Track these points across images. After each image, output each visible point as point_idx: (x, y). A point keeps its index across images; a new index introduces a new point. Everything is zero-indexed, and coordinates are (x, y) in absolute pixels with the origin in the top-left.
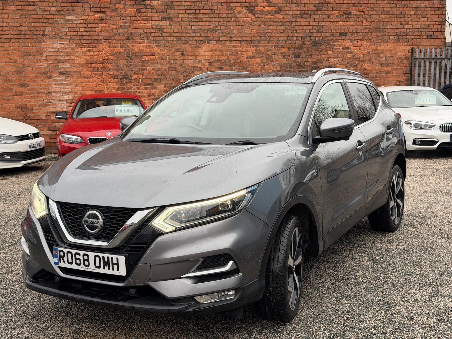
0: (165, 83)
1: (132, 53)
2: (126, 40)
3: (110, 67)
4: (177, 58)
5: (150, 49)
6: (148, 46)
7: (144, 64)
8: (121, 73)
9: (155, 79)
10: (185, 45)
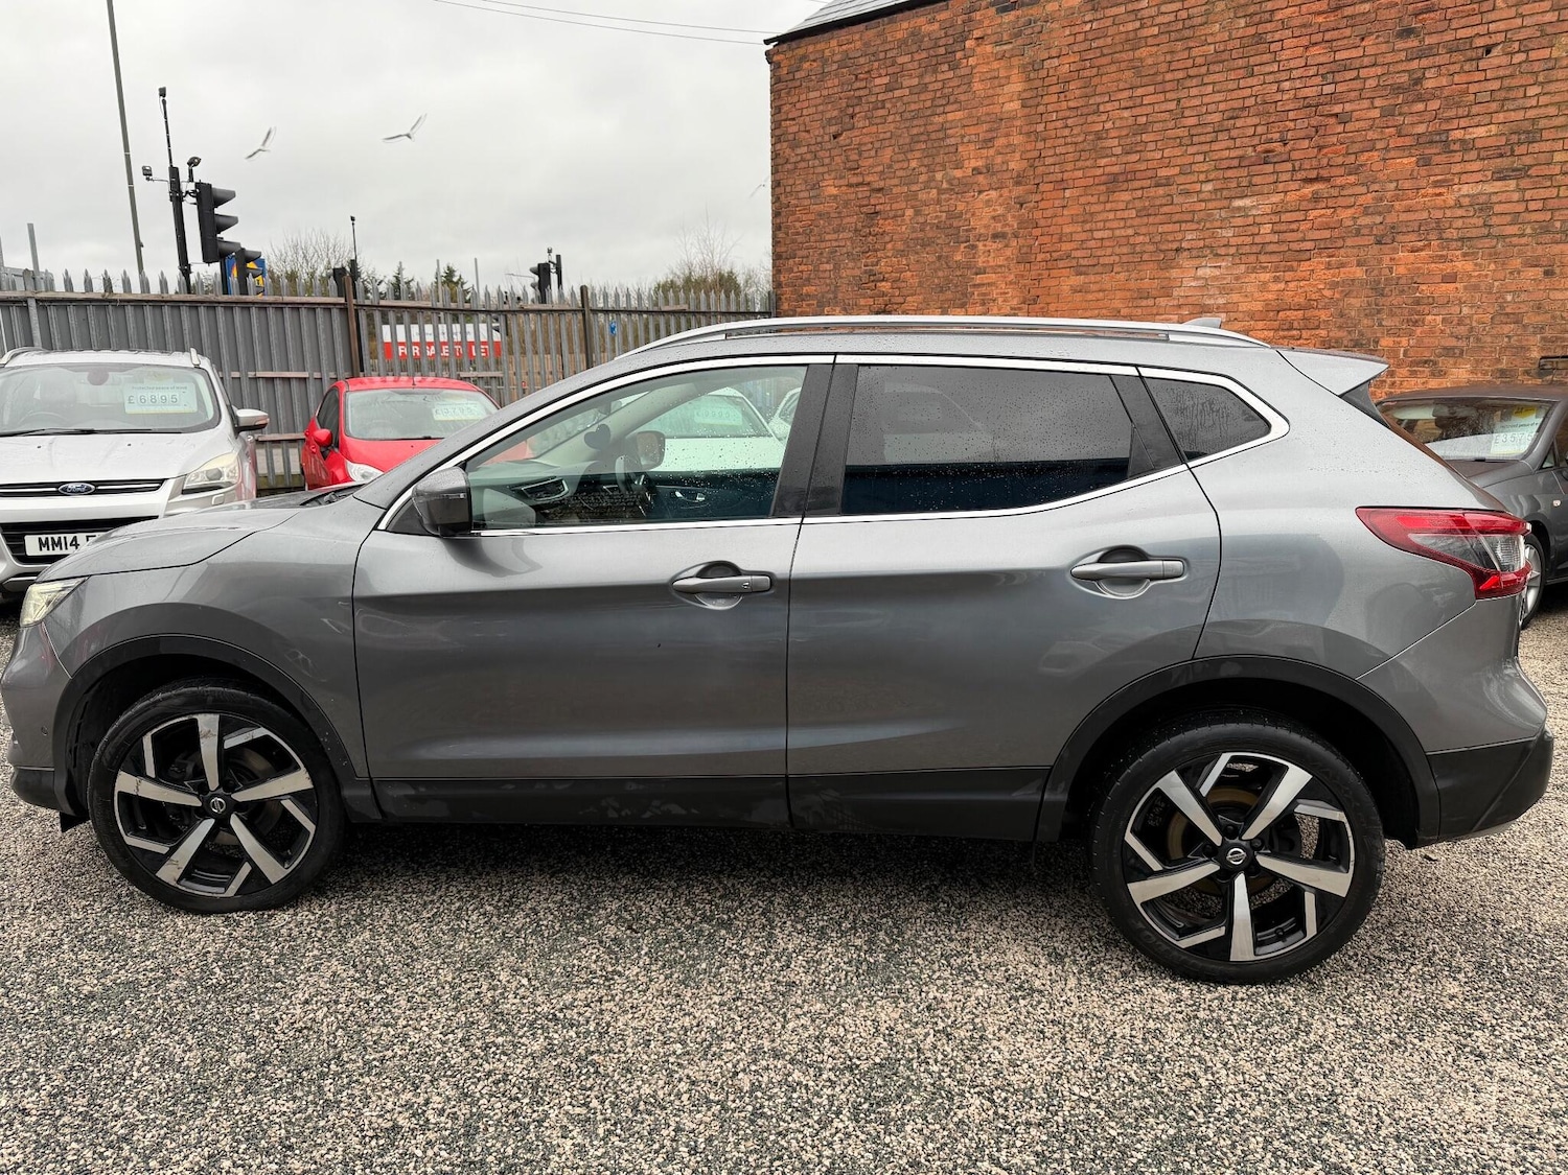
0: (1477, 361)
1: (1386, 279)
2: (1375, 246)
3: (1323, 317)
4: (1528, 285)
5: (1441, 266)
6: (1437, 256)
7: (1418, 308)
8: (1349, 332)
9: (1445, 348)
10: (1561, 246)
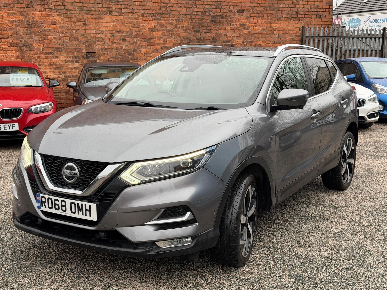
0: (67, 53)
1: (32, 21)
2: (26, 8)
3: (10, 34)
4: (79, 28)
5: (50, 18)
6: (49, 14)
7: (45, 33)
8: (21, 41)
9: (56, 48)
10: (87, 15)
